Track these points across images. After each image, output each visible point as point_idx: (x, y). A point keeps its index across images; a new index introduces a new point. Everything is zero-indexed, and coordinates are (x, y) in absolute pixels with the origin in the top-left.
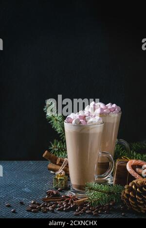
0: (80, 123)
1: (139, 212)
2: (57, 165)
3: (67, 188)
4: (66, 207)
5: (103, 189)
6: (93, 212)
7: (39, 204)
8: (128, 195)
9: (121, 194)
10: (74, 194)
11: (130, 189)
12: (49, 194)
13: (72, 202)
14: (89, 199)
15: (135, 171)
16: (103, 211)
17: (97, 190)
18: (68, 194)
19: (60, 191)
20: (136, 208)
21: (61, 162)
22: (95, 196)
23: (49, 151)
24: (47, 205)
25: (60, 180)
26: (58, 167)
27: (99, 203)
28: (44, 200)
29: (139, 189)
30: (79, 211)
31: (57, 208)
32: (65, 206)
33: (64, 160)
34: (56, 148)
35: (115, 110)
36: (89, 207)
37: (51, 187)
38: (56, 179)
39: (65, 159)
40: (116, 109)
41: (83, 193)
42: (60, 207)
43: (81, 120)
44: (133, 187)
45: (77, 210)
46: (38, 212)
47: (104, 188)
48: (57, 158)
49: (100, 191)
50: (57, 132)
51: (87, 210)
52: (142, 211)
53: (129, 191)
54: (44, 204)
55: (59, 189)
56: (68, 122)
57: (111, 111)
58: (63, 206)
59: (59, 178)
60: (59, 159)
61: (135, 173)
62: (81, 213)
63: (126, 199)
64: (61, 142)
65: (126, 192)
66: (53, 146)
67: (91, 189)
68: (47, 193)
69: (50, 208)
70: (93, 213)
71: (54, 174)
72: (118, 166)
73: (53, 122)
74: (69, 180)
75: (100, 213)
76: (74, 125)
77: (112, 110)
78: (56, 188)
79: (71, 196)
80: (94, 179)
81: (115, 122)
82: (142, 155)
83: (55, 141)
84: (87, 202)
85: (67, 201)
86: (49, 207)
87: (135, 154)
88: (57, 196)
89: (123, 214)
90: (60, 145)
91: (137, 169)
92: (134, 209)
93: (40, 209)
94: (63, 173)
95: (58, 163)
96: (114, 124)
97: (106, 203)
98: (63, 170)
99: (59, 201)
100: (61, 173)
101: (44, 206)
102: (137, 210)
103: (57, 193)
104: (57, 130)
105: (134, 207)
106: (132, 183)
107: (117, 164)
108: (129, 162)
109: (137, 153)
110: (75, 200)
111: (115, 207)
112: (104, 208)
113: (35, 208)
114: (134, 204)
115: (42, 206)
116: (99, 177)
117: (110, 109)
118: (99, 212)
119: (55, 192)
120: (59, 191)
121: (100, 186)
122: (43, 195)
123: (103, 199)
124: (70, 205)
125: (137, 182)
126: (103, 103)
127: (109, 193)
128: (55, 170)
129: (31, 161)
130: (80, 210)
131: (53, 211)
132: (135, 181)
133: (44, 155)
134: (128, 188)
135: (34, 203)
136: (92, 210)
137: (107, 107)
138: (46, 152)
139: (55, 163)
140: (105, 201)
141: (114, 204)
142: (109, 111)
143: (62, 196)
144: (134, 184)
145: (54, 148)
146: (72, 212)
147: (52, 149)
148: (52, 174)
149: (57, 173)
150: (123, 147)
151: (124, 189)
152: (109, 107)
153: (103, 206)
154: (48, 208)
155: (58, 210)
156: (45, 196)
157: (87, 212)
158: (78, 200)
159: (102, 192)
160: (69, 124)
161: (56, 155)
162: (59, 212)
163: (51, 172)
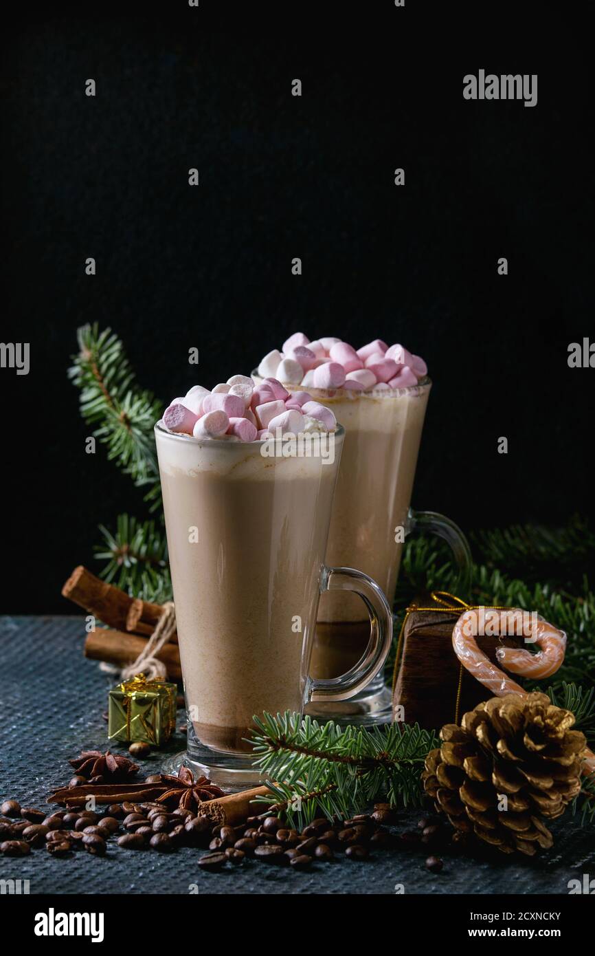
0: (231, 431)
1: (508, 851)
2: (132, 633)
3: (172, 743)
4: (165, 828)
5: (338, 746)
6: (290, 853)
7: (36, 818)
8: (454, 773)
9: (420, 766)
10: (205, 770)
11: (466, 744)
12: (84, 769)
13: (192, 807)
14: (273, 792)
15: (494, 660)
16: (335, 846)
17: (309, 750)
18: (175, 768)
19: (140, 755)
20: (491, 833)
21: (149, 619)
22: (299, 776)
23: (95, 568)
24: (74, 820)
25: (141, 701)
26: (132, 644)
27: (319, 813)
28: (61, 797)
29: (508, 745)
30: (221, 849)
31: (121, 833)
32: (157, 823)
33: (160, 612)
34: (130, 553)
35: (398, 374)
36: (273, 829)
37: (96, 739)
38: (122, 699)
39: (167, 607)
40: (406, 369)
41: (246, 765)
42: (133, 829)
43: (232, 420)
44: (480, 732)
45: (213, 846)
46: (29, 854)
47: (344, 740)
48: (131, 601)
49: (322, 755)
50: (131, 479)
51: (259, 841)
52: (523, 848)
53: (459, 754)
54: (61, 815)
55: (134, 746)
56: (175, 430)
57: (379, 381)
58: (150, 824)
59: (133, 695)
60: (139, 605)
61: (493, 671)
62: (231, 858)
63: (445, 792)
64: (152, 524)
65: (446, 755)
66: (114, 547)
67: (282, 743)
68: (76, 765)
69: (87, 835)
70: (288, 858)
71: (117, 677)
72: (414, 636)
73: (112, 432)
74: (182, 705)
75: (323, 858)
76: (202, 444)
77: (388, 373)
78: (124, 744)
79: (190, 777)
80: (300, 698)
81: (402, 428)
82: (532, 590)
83: (124, 521)
84: (263, 807)
85: (172, 803)
86: (81, 828)
87: (497, 581)
88: (125, 777)
89: (430, 861)
90: (146, 541)
91: (502, 652)
92: (482, 836)
93: (39, 840)
94: (158, 670)
95: (132, 623)
96: (392, 437)
97: (351, 811)
98: (157, 657)
99: (130, 801)
100: (147, 673)
101: (58, 825)
102: (497, 843)
103: (123, 766)
104: (132, 469)
105: (480, 828)
106: (473, 714)
107: (407, 628)
108: (466, 616)
109: (509, 576)
110: (205, 797)
111: (393, 829)
112: (342, 835)
113: (18, 834)
114: (481, 814)
115: (51, 827)
116: (320, 690)
117: (374, 369)
118: (319, 851)
119: (112, 761)
120: (133, 753)
121: (323, 729)
122: (55, 775)
123: (340, 790)
124: (181, 820)
125: (496, 711)
126: (344, 339)
127: (368, 764)
128: (120, 660)
129: (8, 618)
130: (228, 843)
131: (98, 849)
132: (485, 707)
133: (66, 590)
134: (458, 737)
135: (13, 813)
136: (286, 845)
137: (364, 360)
138: (78, 572)
139: (121, 626)
140: (348, 802)
141: (391, 817)
142: (373, 379)
143: (149, 781)
144: (482, 718)
145: (119, 554)
146: (189, 851)
147: (108, 561)
148: (106, 675)
149: (129, 672)
150: (444, 550)
151: (439, 744)
152: (373, 360)
153: (339, 824)
154: (75, 835)
155: (126, 845)
156: (67, 778)
157: (259, 852)
158: (219, 794)
159: (334, 757)
160: (179, 437)
161: (126, 589)
162: (128, 853)
163: (104, 667)
